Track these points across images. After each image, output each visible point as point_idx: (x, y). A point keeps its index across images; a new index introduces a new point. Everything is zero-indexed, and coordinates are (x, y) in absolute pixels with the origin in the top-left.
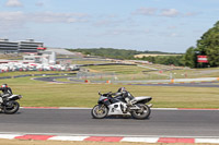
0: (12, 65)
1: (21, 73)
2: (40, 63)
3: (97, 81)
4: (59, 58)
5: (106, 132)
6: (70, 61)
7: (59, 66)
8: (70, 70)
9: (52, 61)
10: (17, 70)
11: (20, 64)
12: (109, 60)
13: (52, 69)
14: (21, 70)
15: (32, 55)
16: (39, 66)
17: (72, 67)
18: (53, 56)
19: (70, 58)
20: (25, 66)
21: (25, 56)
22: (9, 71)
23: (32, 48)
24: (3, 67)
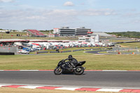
0: (71, 43)
1: (77, 49)
2: (89, 42)
3: (126, 53)
4: (101, 38)
6: (108, 40)
7: (101, 44)
8: (108, 46)
9: (97, 41)
10: (75, 46)
11: (76, 43)
12: (133, 40)
13: (97, 46)
14: (77, 46)
15: (84, 37)
16: (89, 44)
17: (109, 44)
18: (97, 37)
19: (108, 38)
20: (80, 44)
21: (80, 38)
22: (70, 47)
23: (84, 32)
24: (66, 45)
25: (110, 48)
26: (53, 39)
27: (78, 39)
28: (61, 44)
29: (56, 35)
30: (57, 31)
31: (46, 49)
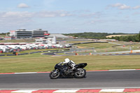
0: (28, 46)
1: (34, 51)
2: (47, 43)
3: (83, 53)
4: (58, 40)
5: (90, 86)
6: (65, 42)
7: (58, 45)
8: (66, 47)
9: (54, 42)
10: (32, 49)
11: (34, 45)
12: (90, 40)
13: (55, 47)
14: (34, 49)
15: (41, 39)
16: (46, 46)
17: (67, 45)
18: (54, 39)
19: (65, 39)
20: (37, 46)
21: (37, 40)
22: (27, 49)
23: (41, 34)
24: (23, 47)
25: (67, 49)
26: (9, 41)
27: (34, 41)
28: (18, 46)
29: (13, 37)
30: (13, 34)
31: (2, 52)
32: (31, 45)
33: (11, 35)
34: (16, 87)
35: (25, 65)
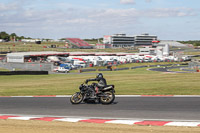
0: (129, 57)
1: (137, 65)
2: (155, 55)
4: (172, 50)
6: (182, 52)
7: (172, 58)
8: (182, 60)
9: (166, 53)
10: (134, 61)
11: (136, 56)
13: (166, 60)
15: (148, 48)
16: (154, 58)
17: (184, 58)
18: (166, 48)
19: (183, 49)
20: (141, 58)
21: (141, 49)
22: (127, 62)
23: (147, 41)
24: (122, 59)
25: (185, 63)
26: (102, 51)
27: (138, 51)
28: (115, 57)
29: (107, 45)
30: (108, 40)
31: (93, 65)
32: (133, 56)
33: (104, 42)
34: (112, 116)
35: (124, 84)
